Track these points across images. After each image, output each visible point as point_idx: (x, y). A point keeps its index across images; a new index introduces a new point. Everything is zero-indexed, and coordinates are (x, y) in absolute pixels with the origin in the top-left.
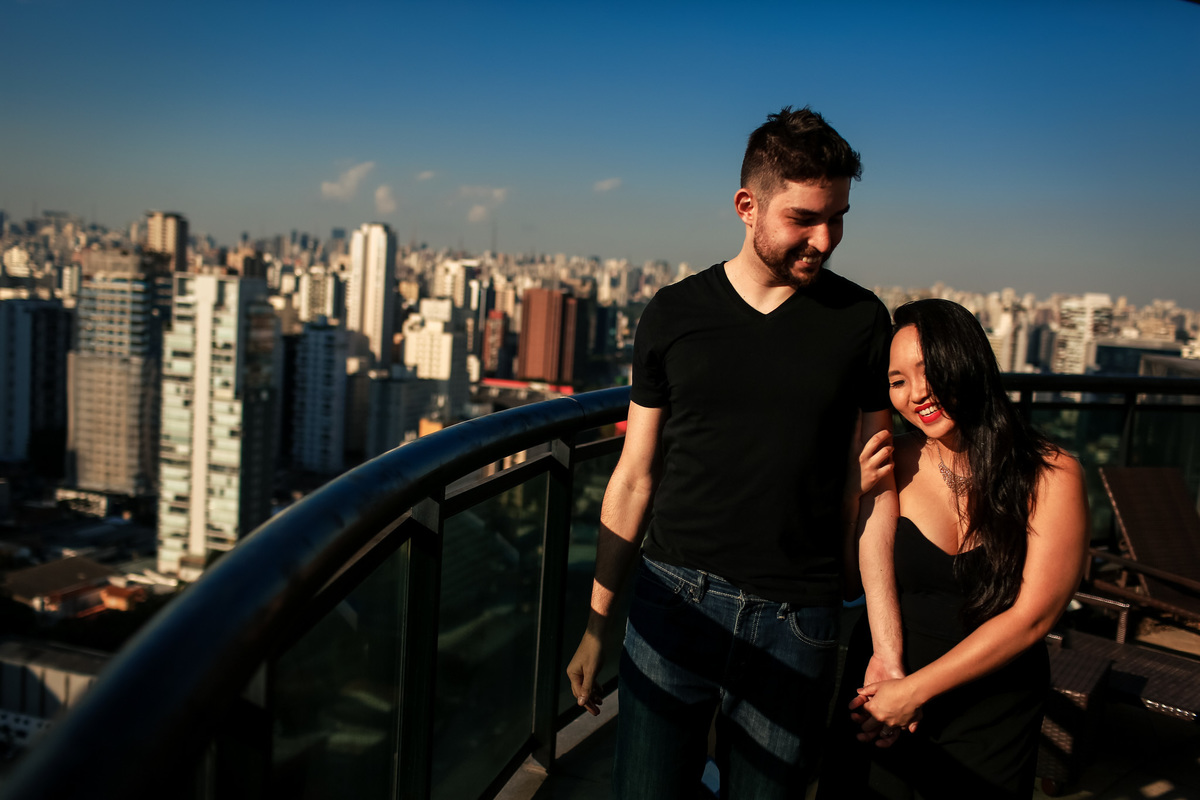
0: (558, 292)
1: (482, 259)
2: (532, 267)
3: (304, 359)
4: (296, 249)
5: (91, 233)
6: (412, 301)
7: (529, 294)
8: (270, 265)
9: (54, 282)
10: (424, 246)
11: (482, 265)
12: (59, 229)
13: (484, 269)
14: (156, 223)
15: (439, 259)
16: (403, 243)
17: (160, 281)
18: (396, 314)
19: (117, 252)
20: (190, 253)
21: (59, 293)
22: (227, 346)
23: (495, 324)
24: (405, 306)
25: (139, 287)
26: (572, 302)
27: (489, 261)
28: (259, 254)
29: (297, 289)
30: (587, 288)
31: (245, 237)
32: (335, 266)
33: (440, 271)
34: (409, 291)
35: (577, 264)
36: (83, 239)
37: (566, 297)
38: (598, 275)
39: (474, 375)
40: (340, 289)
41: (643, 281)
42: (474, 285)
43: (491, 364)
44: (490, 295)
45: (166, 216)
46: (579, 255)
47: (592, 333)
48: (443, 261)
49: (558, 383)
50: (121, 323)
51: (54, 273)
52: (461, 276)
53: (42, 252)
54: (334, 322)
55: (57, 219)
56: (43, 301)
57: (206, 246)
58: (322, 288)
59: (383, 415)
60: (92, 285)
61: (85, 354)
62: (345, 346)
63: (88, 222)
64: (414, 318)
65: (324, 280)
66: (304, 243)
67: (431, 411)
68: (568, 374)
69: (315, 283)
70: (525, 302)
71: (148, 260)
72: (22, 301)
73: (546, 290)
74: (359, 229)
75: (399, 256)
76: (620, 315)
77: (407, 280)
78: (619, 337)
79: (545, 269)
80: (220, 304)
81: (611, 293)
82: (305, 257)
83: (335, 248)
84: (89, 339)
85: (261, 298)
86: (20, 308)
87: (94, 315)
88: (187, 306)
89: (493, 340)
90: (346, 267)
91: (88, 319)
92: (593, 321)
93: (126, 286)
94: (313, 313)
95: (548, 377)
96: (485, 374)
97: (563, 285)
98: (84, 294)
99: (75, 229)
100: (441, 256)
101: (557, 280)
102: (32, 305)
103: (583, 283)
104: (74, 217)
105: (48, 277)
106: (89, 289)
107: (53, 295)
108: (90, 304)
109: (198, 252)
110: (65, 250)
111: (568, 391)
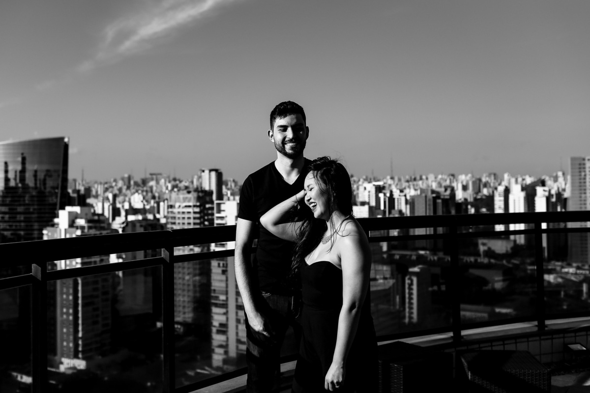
0: (430, 196)
1: (385, 181)
2: (415, 183)
5: (173, 183)
7: (413, 198)
9: (156, 210)
12: (158, 182)
13: (385, 185)
14: (206, 174)
15: (360, 183)
17: (207, 206)
19: (185, 192)
20: (224, 190)
21: (158, 216)
25: (197, 210)
26: (439, 201)
27: (390, 182)
30: (448, 192)
33: (361, 189)
35: (442, 179)
36: (170, 188)
37: (435, 199)
38: (454, 185)
39: (385, 249)
41: (482, 186)
42: (381, 195)
44: (391, 200)
45: (211, 171)
46: (442, 174)
48: (363, 183)
49: (435, 250)
51: (156, 205)
52: (373, 191)
53: (150, 194)
55: (156, 176)
56: (150, 220)
57: (231, 185)
60: (176, 210)
63: (171, 178)
68: (440, 244)
70: (411, 203)
71: (201, 194)
72: (139, 221)
73: (424, 195)
76: (469, 207)
79: (423, 183)
81: (463, 194)
86: (138, 225)
87: (175, 227)
88: (222, 218)
93: (190, 210)
95: (428, 247)
96: (391, 248)
97: (433, 192)
98: (170, 215)
99: (165, 181)
100: (362, 180)
101: (430, 189)
102: (144, 223)
103: (446, 190)
104: (165, 175)
105: (153, 208)
106: (172, 212)
107: (155, 216)
108: (173, 221)
109: (228, 189)
110: (161, 193)
111: (441, 254)
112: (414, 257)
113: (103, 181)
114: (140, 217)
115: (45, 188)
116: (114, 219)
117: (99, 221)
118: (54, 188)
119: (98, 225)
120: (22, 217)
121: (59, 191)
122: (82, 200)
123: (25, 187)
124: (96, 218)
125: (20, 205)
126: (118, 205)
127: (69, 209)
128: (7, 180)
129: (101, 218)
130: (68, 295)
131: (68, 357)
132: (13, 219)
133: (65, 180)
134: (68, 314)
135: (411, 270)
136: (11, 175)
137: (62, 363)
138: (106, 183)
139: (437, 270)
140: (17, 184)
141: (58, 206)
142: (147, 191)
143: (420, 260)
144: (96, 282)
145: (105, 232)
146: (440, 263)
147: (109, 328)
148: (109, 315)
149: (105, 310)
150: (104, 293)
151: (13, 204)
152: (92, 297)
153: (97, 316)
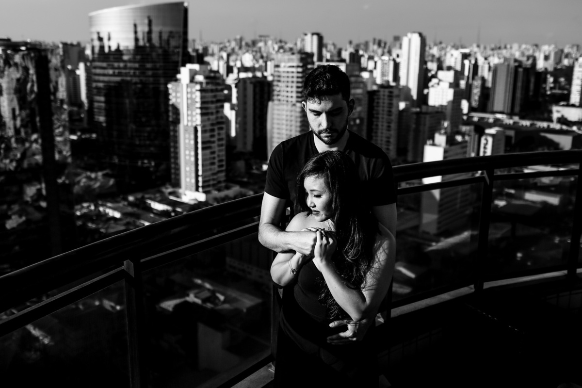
0: (513, 64)
1: (471, 48)
2: (500, 51)
3: (378, 103)
4: (376, 47)
5: (279, 44)
6: (433, 73)
7: (496, 66)
8: (362, 56)
9: (264, 69)
10: (441, 43)
11: (471, 51)
12: (266, 44)
13: (472, 53)
14: (308, 38)
15: (448, 49)
16: (429, 42)
18: (425, 79)
19: (289, 53)
20: (324, 51)
21: (265, 74)
23: (477, 83)
24: (430, 75)
25: (300, 70)
26: (521, 70)
27: (475, 49)
28: (357, 51)
29: (375, 68)
30: (530, 62)
31: (351, 43)
32: (394, 55)
33: (448, 55)
34: (432, 66)
35: (525, 48)
36: (276, 47)
37: (516, 68)
38: (537, 54)
39: (465, 110)
40: (396, 66)
41: (563, 57)
42: (466, 62)
43: (475, 104)
44: (476, 67)
46: (526, 43)
47: (532, 86)
48: (451, 49)
49: (511, 114)
50: (292, 87)
51: (264, 64)
52: (460, 57)
53: (259, 55)
54: (392, 84)
55: (264, 38)
56: (258, 78)
57: (331, 47)
58: (387, 66)
59: (417, 131)
60: (281, 69)
61: (276, 102)
62: (398, 96)
63: (278, 39)
64: (434, 81)
65: (389, 62)
66: (379, 45)
67: (440, 129)
68: (517, 109)
69: (384, 64)
70: (495, 70)
71: (303, 56)
72: (249, 78)
73: (506, 64)
74: (406, 36)
75: (427, 48)
76: (549, 76)
77: (432, 61)
78: (548, 88)
79: (507, 52)
81: (544, 63)
82: (380, 51)
83: (395, 46)
84: (278, 95)
85: (357, 73)
86: (248, 81)
87: (280, 84)
89: (476, 92)
90: (400, 55)
91: (278, 86)
92: (533, 80)
93: (294, 70)
94: (383, 79)
95: (506, 111)
96: (471, 109)
97: (516, 61)
98: (276, 74)
99: (273, 43)
100: (449, 47)
101: (513, 58)
102: (253, 80)
103: (528, 59)
104: (272, 37)
105: (261, 66)
106: (278, 71)
107: (263, 74)
108: (279, 79)
109: (328, 51)
110: (269, 53)
111: (516, 119)
112: (491, 121)
113: (218, 41)
114: (250, 75)
115: (169, 48)
116: (227, 75)
117: (215, 78)
118: (176, 47)
119: (214, 81)
120: (150, 73)
121: (180, 50)
122: (200, 58)
123: (152, 46)
124: (212, 75)
125: (148, 62)
126: (232, 64)
127: (189, 66)
128: (137, 40)
129: (217, 75)
130: (190, 140)
131: (191, 190)
132: (143, 74)
133: (185, 40)
134: (190, 155)
135: (488, 131)
136: (140, 36)
137: (185, 195)
138: (221, 43)
139: (511, 133)
140: (145, 44)
141: (180, 64)
142: (256, 52)
143: (497, 122)
144: (212, 130)
145: (220, 88)
146: (515, 127)
147: (224, 168)
148: (224, 158)
149: (221, 153)
150: (220, 140)
151: (143, 61)
152: (209, 142)
153: (214, 158)
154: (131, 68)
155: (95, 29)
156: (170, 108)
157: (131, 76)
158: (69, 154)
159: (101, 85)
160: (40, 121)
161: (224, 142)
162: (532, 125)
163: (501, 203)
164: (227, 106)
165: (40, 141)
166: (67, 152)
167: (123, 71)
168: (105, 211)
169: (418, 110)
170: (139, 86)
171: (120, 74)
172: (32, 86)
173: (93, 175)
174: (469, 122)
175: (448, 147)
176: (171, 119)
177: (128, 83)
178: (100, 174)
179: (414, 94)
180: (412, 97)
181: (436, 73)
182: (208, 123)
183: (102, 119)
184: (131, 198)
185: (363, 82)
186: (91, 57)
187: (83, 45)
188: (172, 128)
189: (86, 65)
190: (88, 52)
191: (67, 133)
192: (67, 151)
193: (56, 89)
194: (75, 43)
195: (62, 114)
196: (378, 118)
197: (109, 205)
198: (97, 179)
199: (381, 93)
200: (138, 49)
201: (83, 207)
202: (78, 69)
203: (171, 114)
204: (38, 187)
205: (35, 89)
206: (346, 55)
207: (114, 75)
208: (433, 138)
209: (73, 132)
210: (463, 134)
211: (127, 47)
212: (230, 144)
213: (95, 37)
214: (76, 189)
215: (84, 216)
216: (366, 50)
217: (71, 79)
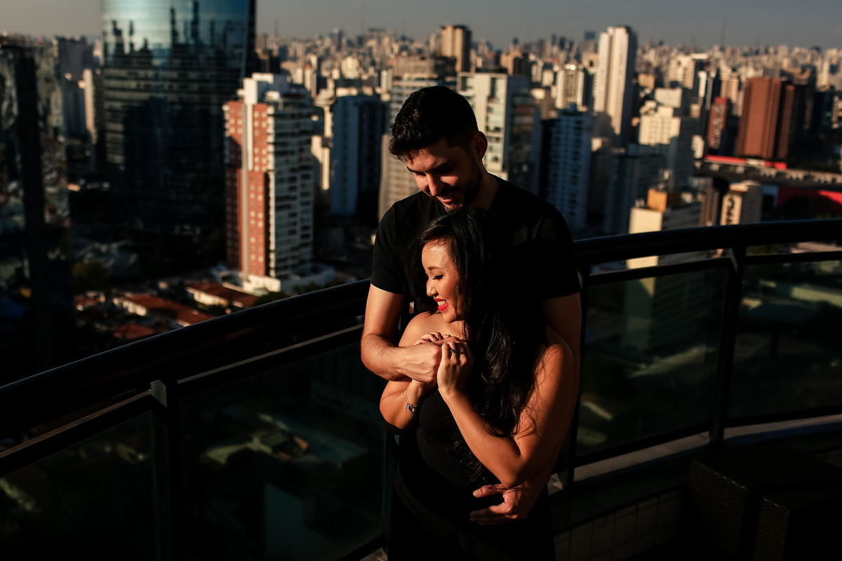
0: (778, 79)
1: (711, 53)
2: (757, 58)
3: (558, 139)
4: (555, 49)
5: (401, 43)
6: (648, 91)
7: (751, 82)
8: (534, 63)
9: (376, 82)
10: (661, 44)
11: (710, 57)
12: (380, 42)
13: (712, 60)
14: (448, 33)
15: (673, 54)
16: (642, 42)
17: (449, 79)
18: (634, 101)
19: (417, 58)
20: (473, 56)
21: (378, 90)
22: (497, 129)
23: (719, 109)
24: (642, 95)
26: (790, 88)
27: (718, 54)
28: (526, 55)
29: (554, 83)
30: (806, 75)
31: (516, 42)
32: (586, 63)
33: (673, 64)
34: (647, 81)
35: (798, 54)
36: (396, 48)
37: (784, 84)
38: (818, 63)
39: (699, 153)
40: (589, 81)
42: (703, 75)
43: (714, 143)
44: (717, 83)
45: (455, 27)
46: (800, 46)
47: (808, 115)
48: (677, 54)
49: (773, 159)
51: (376, 75)
52: (691, 68)
53: (368, 59)
54: (582, 109)
55: (377, 33)
56: (367, 96)
57: (483, 49)
58: (574, 81)
59: (620, 185)
60: (404, 83)
62: (590, 129)
63: (400, 34)
64: (649, 105)
65: (576, 73)
66: (562, 46)
67: (657, 183)
68: (783, 152)
69: (569, 77)
70: (747, 89)
71: (440, 62)
72: (351, 97)
73: (767, 78)
74: (606, 31)
75: (639, 52)
76: (836, 99)
77: (646, 73)
78: (834, 119)
79: (768, 59)
80: (492, 96)
81: (830, 79)
82: (562, 56)
83: (586, 48)
85: (525, 91)
86: (351, 102)
89: (717, 123)
90: (595, 63)
92: (810, 105)
94: (566, 101)
95: (764, 155)
96: (708, 151)
97: (783, 73)
98: (396, 90)
99: (391, 40)
100: (675, 51)
101: (778, 68)
102: (359, 100)
103: (803, 71)
104: (390, 32)
105: (371, 78)
106: (399, 87)
107: (374, 91)
108: (399, 98)
109: (479, 55)
110: (384, 57)
111: (781, 167)
114: (354, 92)
115: (225, 47)
116: (318, 92)
117: (297, 96)
118: (237, 47)
119: (296, 101)
120: (195, 87)
121: (243, 51)
122: (274, 65)
123: (199, 45)
124: (294, 91)
125: (192, 70)
126: (325, 73)
127: (257, 77)
128: (174, 34)
129: (302, 91)
130: (257, 194)
131: (257, 274)
132: (184, 88)
133: (252, 35)
134: (256, 219)
135: (735, 187)
136: (180, 27)
137: (249, 281)
138: (308, 41)
139: (773, 191)
140: (187, 40)
141: (243, 73)
142: (364, 55)
143: (750, 173)
144: (293, 179)
145: (305, 111)
146: (778, 180)
147: (310, 240)
148: (310, 223)
149: (306, 216)
150: (304, 194)
151: (184, 68)
152: (288, 198)
153: (295, 224)
154: (165, 79)
155: (108, 17)
156: (227, 144)
157: (165, 92)
158: (67, 213)
159: (118, 105)
160: (22, 161)
161: (311, 198)
162: (806, 178)
163: (754, 303)
164: (316, 141)
165: (21, 193)
166: (64, 211)
167: (153, 83)
168: (121, 304)
169: (622, 151)
170: (178, 107)
171: (147, 89)
172: (10, 106)
173: (104, 248)
174: (704, 172)
175: (669, 211)
176: (227, 161)
177: (160, 103)
178: (115, 246)
179: (616, 125)
180: (612, 130)
181: (653, 92)
182: (285, 168)
183: (118, 159)
184: (163, 285)
185: (534, 106)
186: (102, 61)
187: (89, 42)
188: (228, 175)
189: (94, 74)
190: (98, 53)
191: (63, 181)
192: (63, 209)
193: (47, 111)
194: (77, 38)
195: (56, 150)
196: (557, 163)
197: (129, 295)
198: (110, 253)
199: (564, 124)
200: (177, 48)
201: (87, 298)
202: (82, 79)
203: (227, 152)
204: (18, 265)
205: (15, 110)
206: (507, 61)
207: (138, 90)
208: (644, 197)
209: (73, 180)
210: (694, 192)
211: (160, 45)
212: (321, 202)
213: (109, 28)
214: (77, 269)
215: (88, 311)
216: (540, 54)
217: (71, 95)
